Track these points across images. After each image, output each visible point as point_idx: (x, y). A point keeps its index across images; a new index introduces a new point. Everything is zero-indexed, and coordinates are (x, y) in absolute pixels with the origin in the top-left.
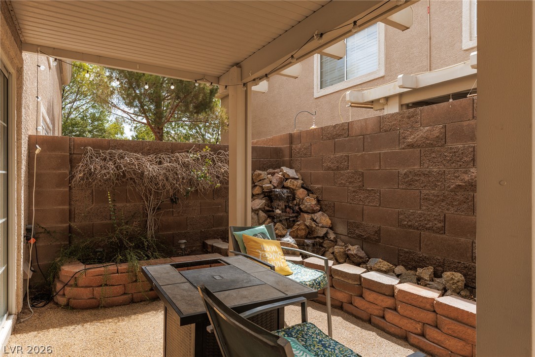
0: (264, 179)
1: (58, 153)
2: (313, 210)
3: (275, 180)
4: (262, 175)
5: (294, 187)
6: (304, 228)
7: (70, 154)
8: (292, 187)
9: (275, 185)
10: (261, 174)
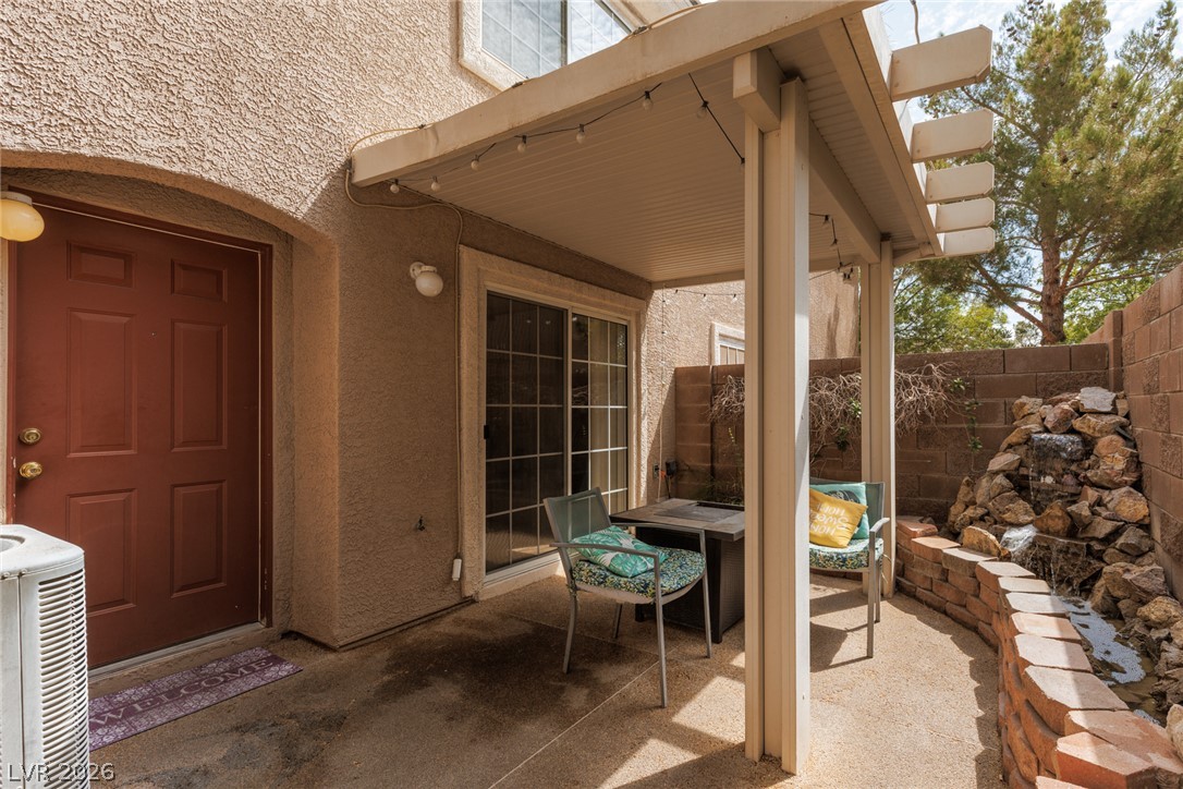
0: (1032, 414)
1: (700, 385)
2: (1111, 481)
3: (1052, 414)
4: (1027, 407)
5: (1090, 432)
6: (1060, 514)
7: (713, 385)
8: (1085, 430)
9: (1049, 426)
10: (1025, 404)
